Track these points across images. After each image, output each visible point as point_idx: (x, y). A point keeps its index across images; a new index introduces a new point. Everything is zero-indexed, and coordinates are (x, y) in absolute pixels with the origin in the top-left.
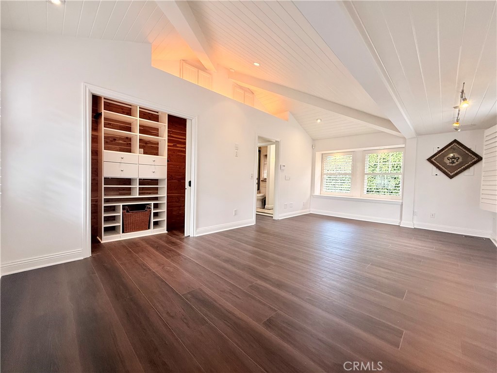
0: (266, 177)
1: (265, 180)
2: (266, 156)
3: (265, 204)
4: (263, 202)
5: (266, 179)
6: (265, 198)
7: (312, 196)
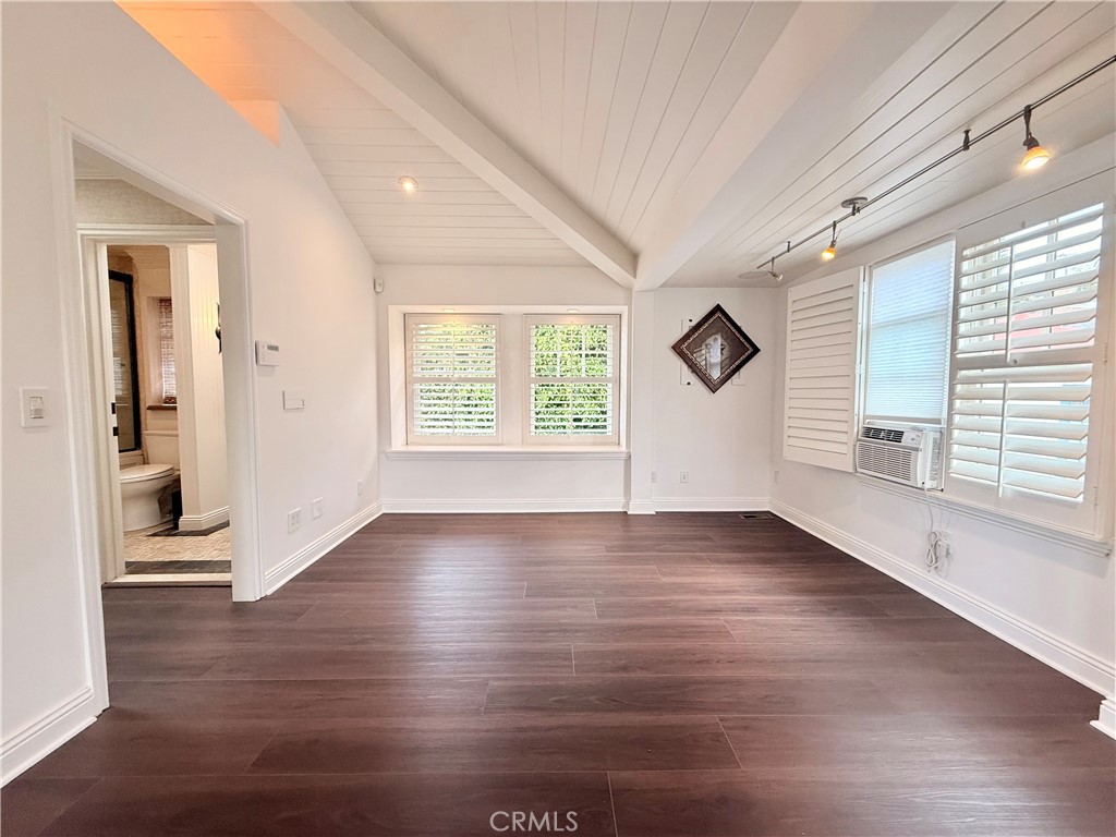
0: (174, 393)
1: (168, 405)
2: (166, 302)
3: (177, 511)
4: (169, 501)
5: (172, 400)
6: (178, 480)
7: (384, 454)
